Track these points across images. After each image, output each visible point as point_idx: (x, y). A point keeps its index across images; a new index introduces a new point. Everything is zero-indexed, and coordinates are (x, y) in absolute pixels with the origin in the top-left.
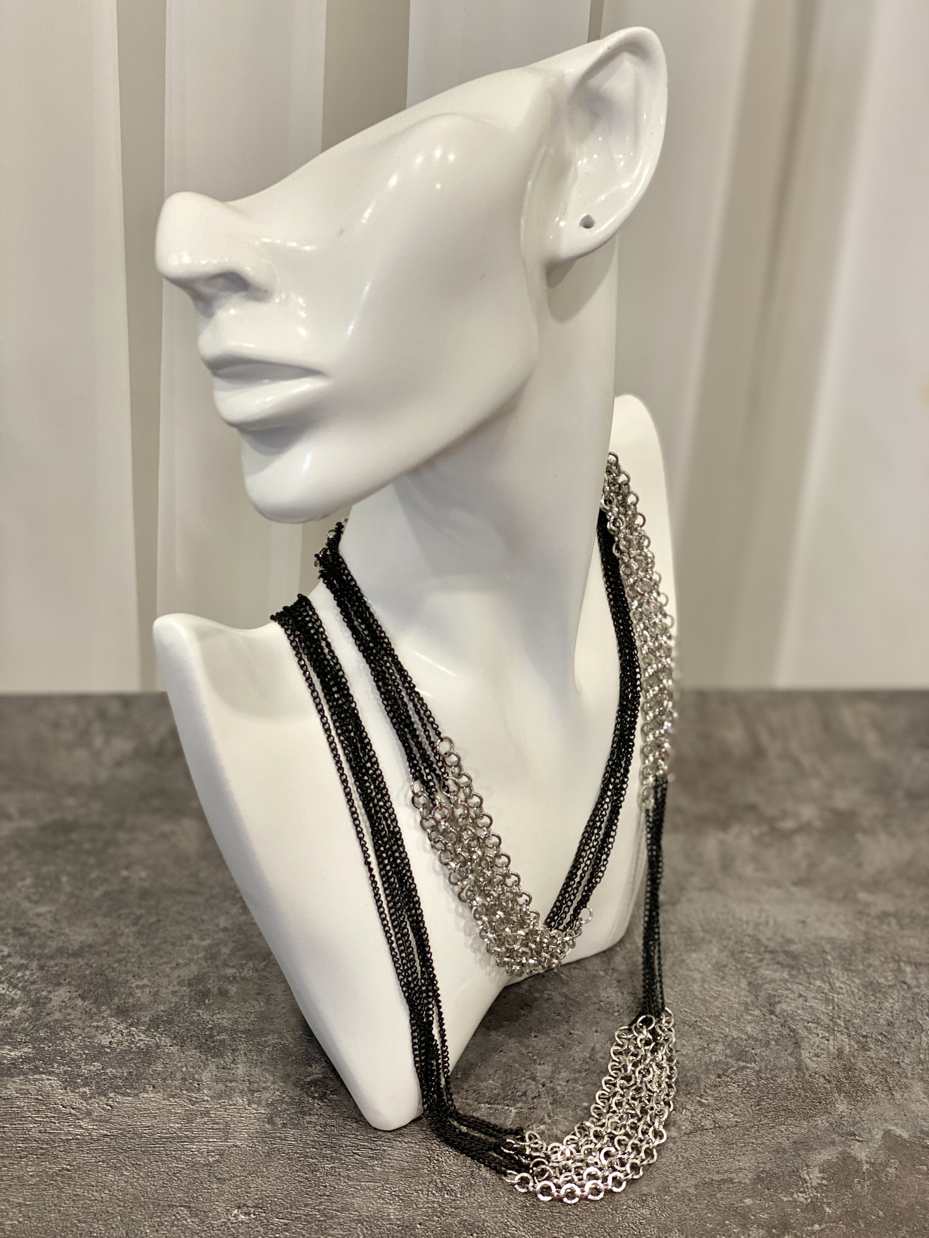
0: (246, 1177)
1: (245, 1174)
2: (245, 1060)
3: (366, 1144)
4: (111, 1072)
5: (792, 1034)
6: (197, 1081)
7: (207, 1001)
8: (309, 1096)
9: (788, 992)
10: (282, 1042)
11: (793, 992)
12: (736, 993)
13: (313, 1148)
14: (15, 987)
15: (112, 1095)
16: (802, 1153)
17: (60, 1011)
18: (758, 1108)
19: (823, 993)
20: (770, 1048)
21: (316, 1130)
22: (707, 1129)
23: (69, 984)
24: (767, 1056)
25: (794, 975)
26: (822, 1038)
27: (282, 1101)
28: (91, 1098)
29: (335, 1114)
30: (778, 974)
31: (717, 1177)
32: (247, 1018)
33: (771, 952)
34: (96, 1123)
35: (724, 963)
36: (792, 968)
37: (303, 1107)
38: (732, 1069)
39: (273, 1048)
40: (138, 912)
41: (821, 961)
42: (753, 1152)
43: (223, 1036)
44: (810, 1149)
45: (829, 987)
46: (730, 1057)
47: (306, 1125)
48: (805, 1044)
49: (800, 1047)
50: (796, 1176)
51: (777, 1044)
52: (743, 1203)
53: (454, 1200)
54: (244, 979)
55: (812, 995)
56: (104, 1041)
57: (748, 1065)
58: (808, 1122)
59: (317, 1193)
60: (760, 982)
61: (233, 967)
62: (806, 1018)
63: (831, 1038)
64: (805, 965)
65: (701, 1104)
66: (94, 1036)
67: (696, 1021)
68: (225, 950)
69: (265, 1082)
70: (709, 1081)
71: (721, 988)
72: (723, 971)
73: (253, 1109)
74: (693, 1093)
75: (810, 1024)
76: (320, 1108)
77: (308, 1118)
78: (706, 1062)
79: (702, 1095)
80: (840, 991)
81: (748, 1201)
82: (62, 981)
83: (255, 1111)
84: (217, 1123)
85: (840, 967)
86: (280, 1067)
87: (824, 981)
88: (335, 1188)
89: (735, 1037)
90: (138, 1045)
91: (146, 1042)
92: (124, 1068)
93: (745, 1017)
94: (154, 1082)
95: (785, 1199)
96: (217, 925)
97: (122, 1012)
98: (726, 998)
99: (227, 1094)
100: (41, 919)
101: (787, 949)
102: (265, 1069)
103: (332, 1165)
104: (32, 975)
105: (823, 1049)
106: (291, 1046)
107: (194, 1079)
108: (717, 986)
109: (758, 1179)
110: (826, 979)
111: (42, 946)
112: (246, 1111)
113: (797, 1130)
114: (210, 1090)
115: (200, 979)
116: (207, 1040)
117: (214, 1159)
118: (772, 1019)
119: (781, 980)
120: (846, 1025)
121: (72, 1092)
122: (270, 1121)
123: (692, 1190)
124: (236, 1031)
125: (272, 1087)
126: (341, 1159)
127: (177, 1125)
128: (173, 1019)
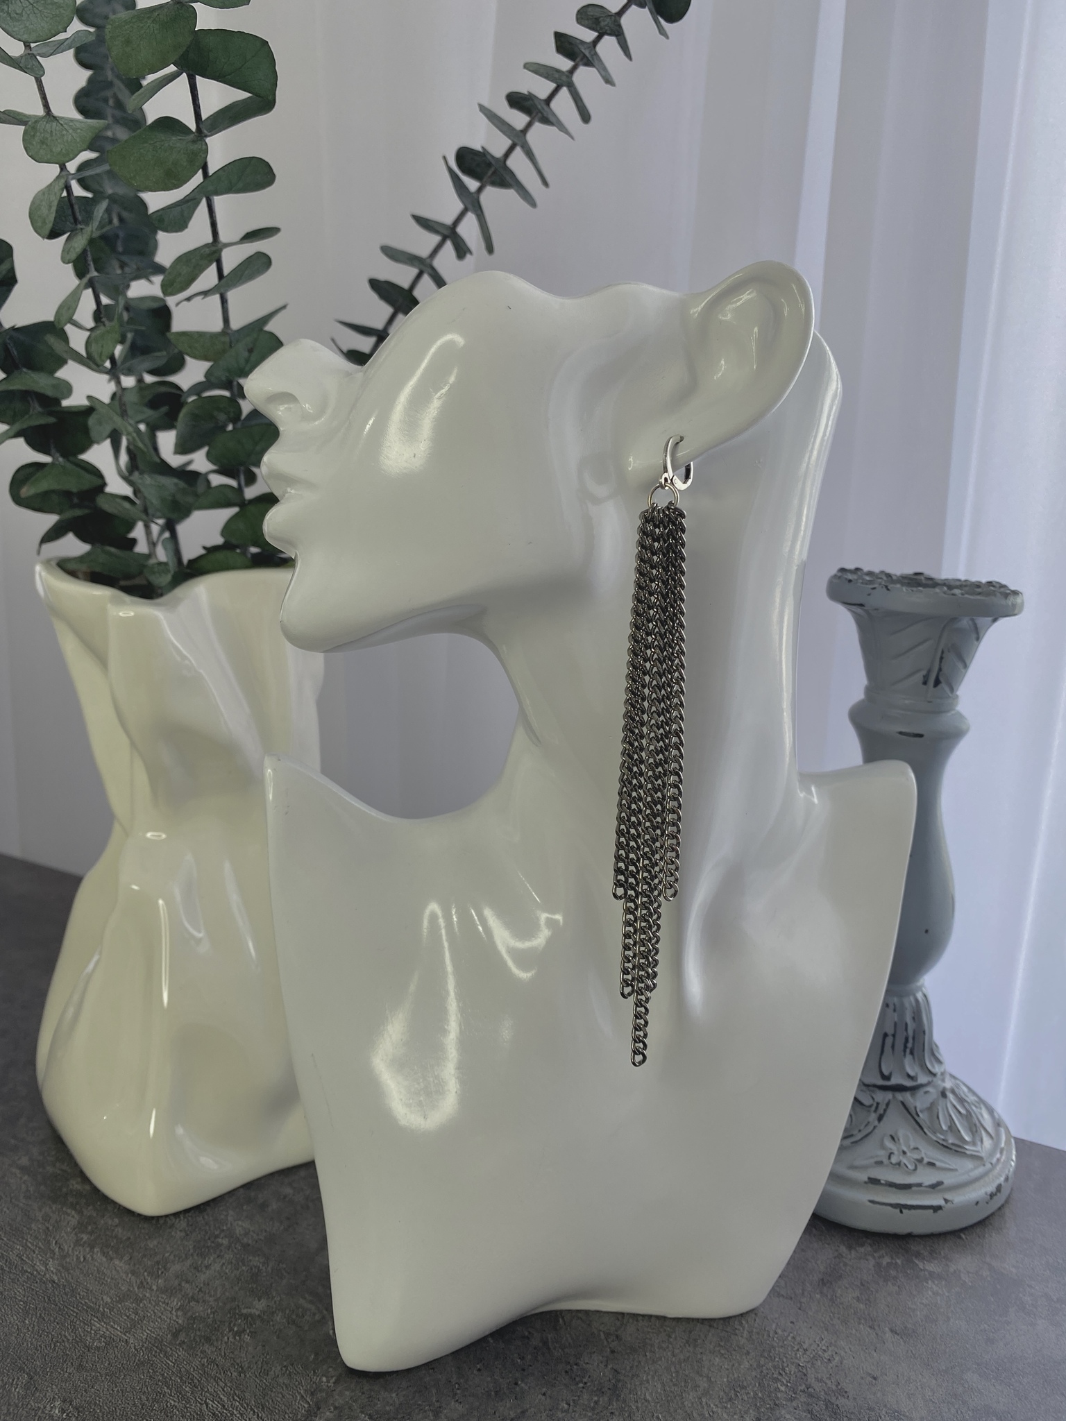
73: (177, 1316)
99: (173, 1291)
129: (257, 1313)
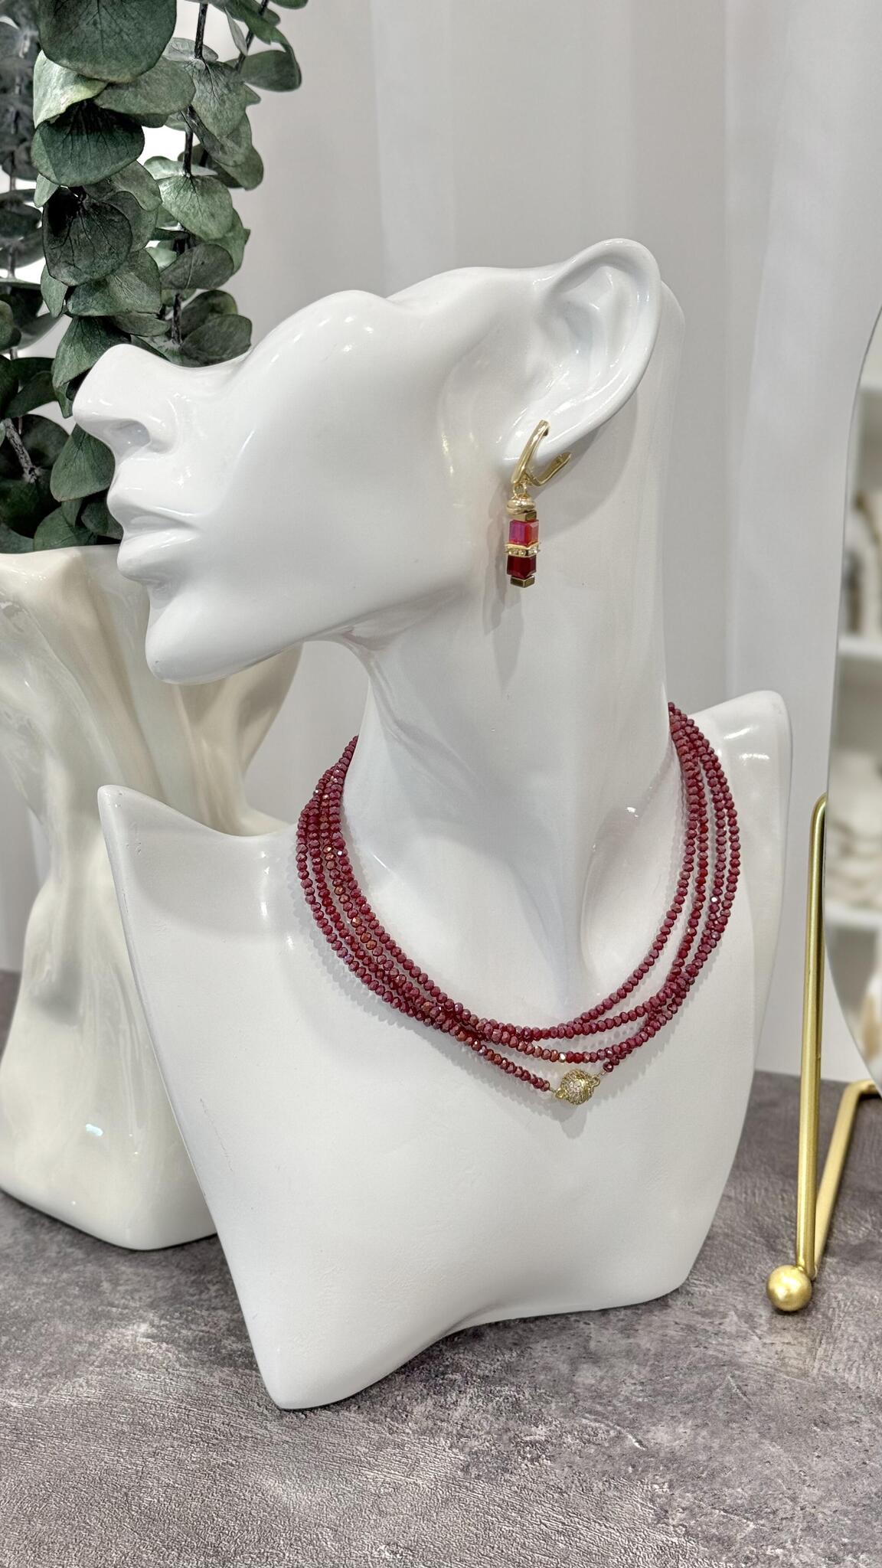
73: (453, 1453)
99: (432, 1432)
129: (543, 1439)
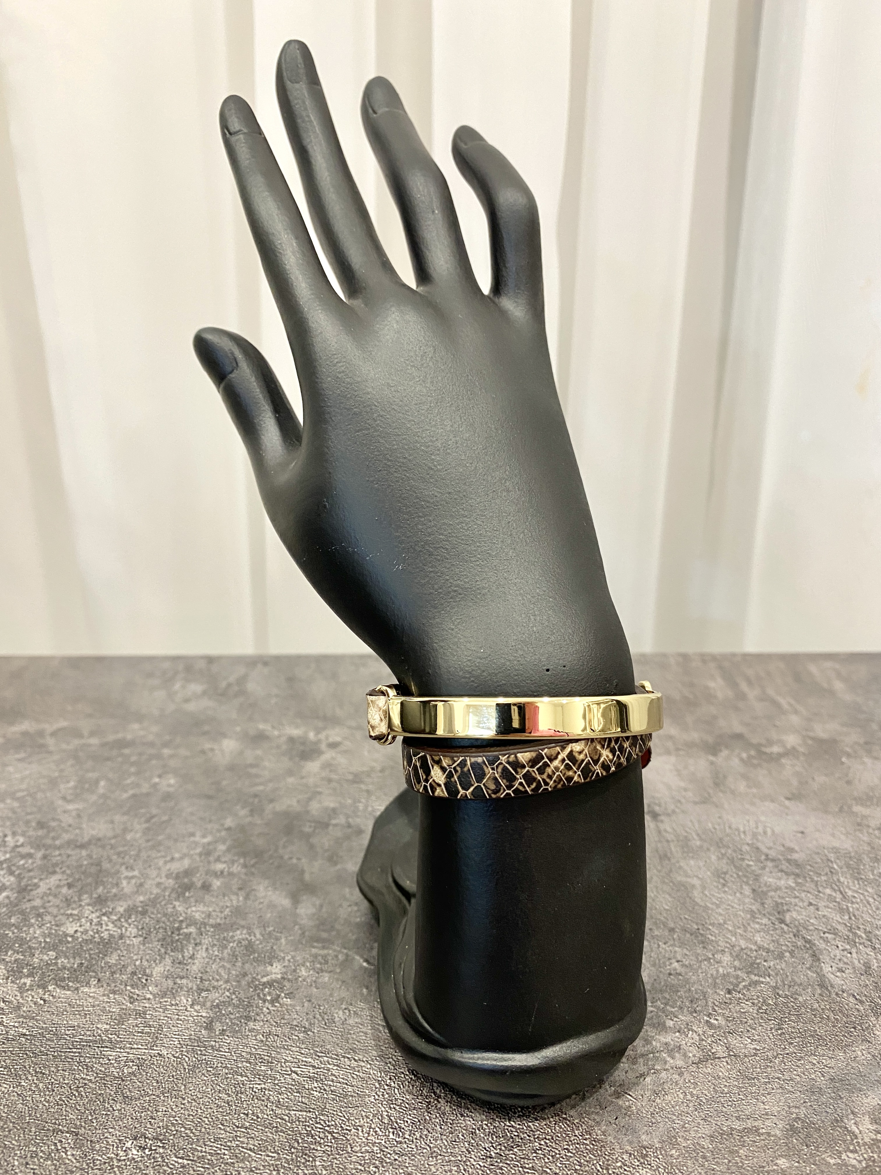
0: (158, 1096)
1: (158, 1092)
2: (204, 955)
3: (310, 1060)
4: (62, 962)
5: (808, 946)
6: (147, 976)
7: (187, 894)
8: (260, 998)
9: (797, 900)
10: (249, 938)
11: (802, 900)
12: (739, 900)
13: (246, 1062)
14: (11, 873)
15: (50, 988)
16: (844, 1094)
17: (42, 898)
18: (779, 1032)
19: (836, 902)
20: (785, 961)
21: (256, 1040)
22: (719, 1058)
23: (64, 873)
24: (782, 969)
25: (800, 883)
26: (843, 950)
27: (230, 1003)
28: (28, 990)
29: (283, 1021)
30: (783, 882)
31: (737, 1125)
32: (221, 912)
33: (773, 860)
34: (21, 1020)
35: (725, 870)
36: (797, 875)
37: (249, 1012)
38: (744, 984)
39: (237, 944)
40: (154, 811)
41: (827, 870)
42: (780, 1091)
43: (192, 930)
44: (852, 1089)
45: (841, 896)
46: (740, 969)
47: (247, 1033)
48: (825, 957)
49: (819, 960)
50: (841, 1127)
51: (793, 957)
52: (776, 1164)
53: (401, 1143)
54: (230, 874)
55: (824, 904)
56: (70, 929)
57: (762, 979)
58: (845, 1052)
59: (234, 1124)
60: (765, 889)
61: (225, 862)
62: (820, 928)
63: (854, 951)
64: (811, 873)
65: (711, 1026)
66: (63, 924)
67: (698, 929)
68: (222, 847)
69: (218, 981)
70: (717, 997)
71: (723, 895)
72: (724, 879)
74: (700, 1012)
75: (827, 935)
76: (268, 1013)
77: (251, 1024)
78: (712, 975)
79: (710, 1014)
80: (854, 900)
81: (783, 1162)
82: (58, 870)
83: (196, 1014)
84: (150, 1026)
85: (848, 876)
86: (239, 964)
87: (835, 890)
88: (258, 1117)
89: (743, 947)
90: (102, 935)
91: (111, 932)
92: (77, 958)
93: (752, 926)
94: (101, 975)
95: (832, 1161)
96: (223, 825)
97: (100, 901)
98: (729, 905)
100: (66, 815)
101: (789, 857)
102: (223, 967)
103: (263, 1086)
104: (33, 863)
105: (845, 963)
106: (258, 942)
107: (145, 974)
108: (719, 893)
109: (793, 1130)
110: (836, 888)
111: (54, 839)
112: (187, 1013)
113: (832, 1063)
114: (157, 986)
115: (187, 873)
116: (173, 933)
117: (130, 1070)
118: (782, 929)
119: (786, 888)
120: (868, 936)
121: (12, 982)
122: (209, 1027)
123: (706, 1143)
124: (205, 924)
125: (223, 987)
126: (275, 1079)
127: (105, 1026)
128: (147, 910)
